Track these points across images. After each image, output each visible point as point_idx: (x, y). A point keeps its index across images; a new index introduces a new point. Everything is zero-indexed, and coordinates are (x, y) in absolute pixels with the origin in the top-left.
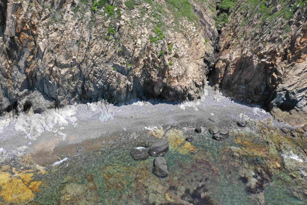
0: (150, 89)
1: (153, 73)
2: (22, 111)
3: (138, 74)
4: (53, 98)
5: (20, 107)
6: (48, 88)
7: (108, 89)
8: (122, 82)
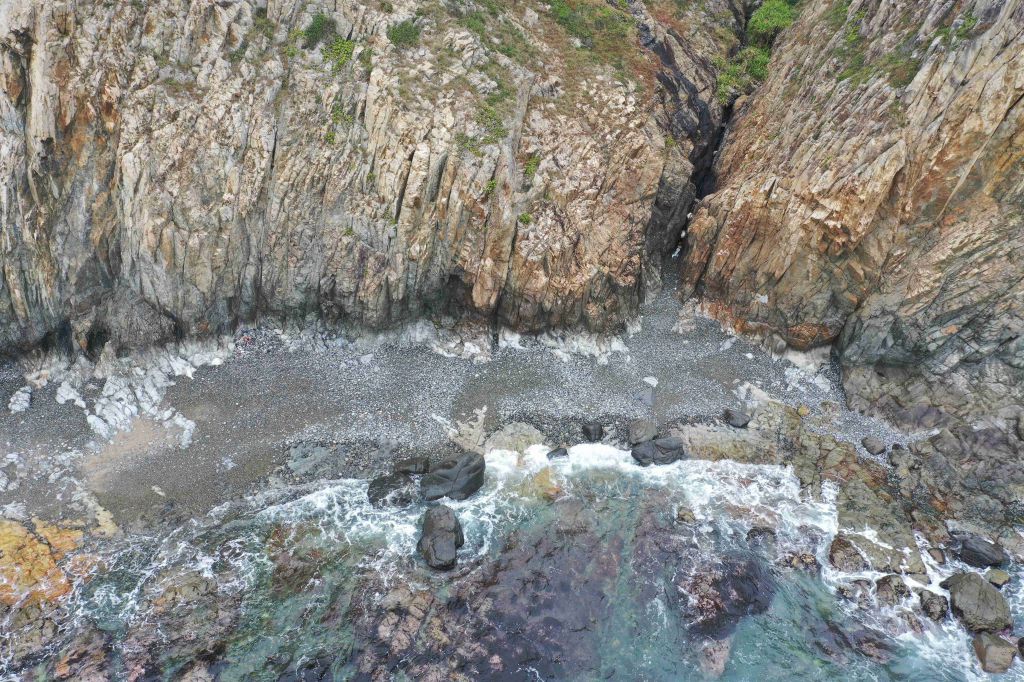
1: (465, 247)
2: (85, 350)
3: (418, 248)
4: (169, 315)
5: (77, 338)
6: (153, 286)
7: (333, 291)
8: (371, 272)
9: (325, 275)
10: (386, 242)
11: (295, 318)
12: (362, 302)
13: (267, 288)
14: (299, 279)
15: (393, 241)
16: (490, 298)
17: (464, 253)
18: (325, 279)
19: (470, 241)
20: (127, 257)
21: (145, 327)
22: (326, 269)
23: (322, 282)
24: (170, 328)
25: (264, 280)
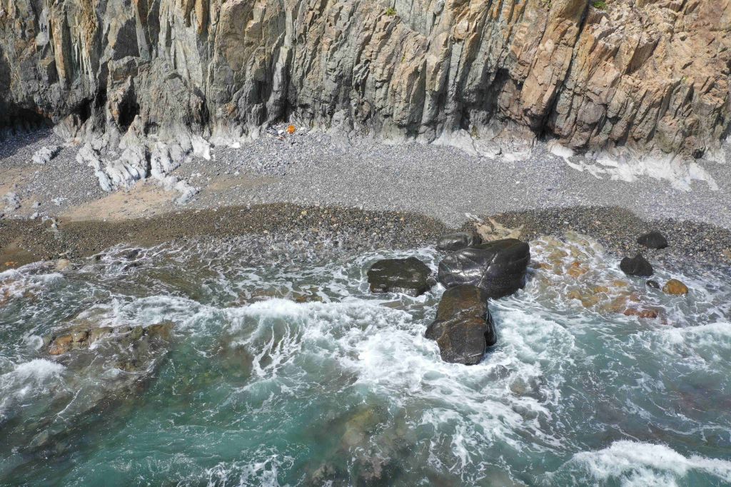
1: (521, 29)
2: (117, 121)
3: (466, 25)
4: (198, 93)
5: (110, 107)
6: (186, 56)
7: (364, 82)
8: (409, 56)
9: (358, 62)
10: (429, 21)
11: (324, 115)
12: (394, 92)
13: (298, 75)
14: (332, 65)
15: (438, 18)
16: (542, 95)
17: (519, 36)
18: (359, 66)
20: (163, 23)
21: (173, 102)
22: (361, 53)
23: (356, 68)
24: (197, 107)
25: (295, 66)
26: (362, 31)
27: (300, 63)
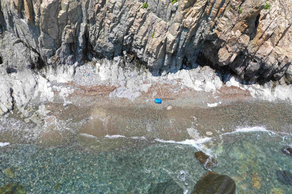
0: (210, 52)
1: (222, 22)
4: (35, 51)
6: (23, 33)
7: (131, 44)
8: (157, 34)
9: (127, 34)
10: (168, 14)
11: (108, 58)
13: (92, 39)
14: (112, 35)
17: (220, 26)
18: (128, 36)
19: (226, 17)
20: (5, 13)
21: (21, 57)
22: (128, 29)
23: (125, 37)
25: (90, 34)
26: (128, 18)
27: (93, 32)
